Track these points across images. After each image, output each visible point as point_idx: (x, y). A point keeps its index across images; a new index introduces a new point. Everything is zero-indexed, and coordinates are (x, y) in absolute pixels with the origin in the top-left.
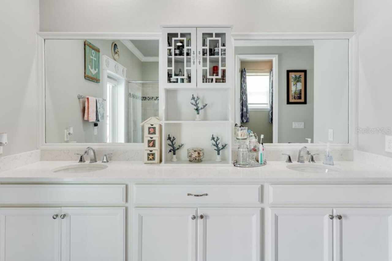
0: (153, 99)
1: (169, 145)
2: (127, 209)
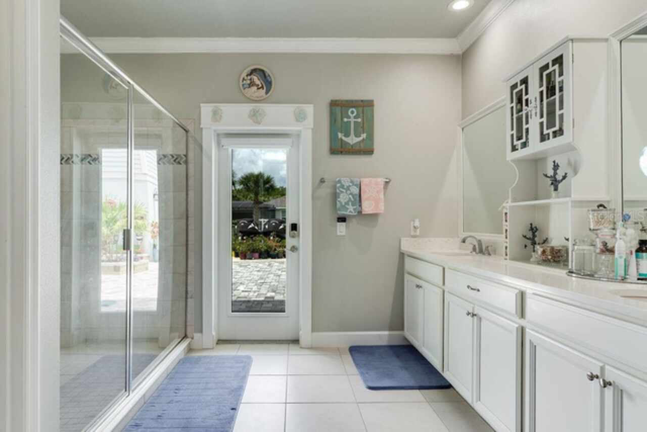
1: (525, 237)
2: (444, 292)
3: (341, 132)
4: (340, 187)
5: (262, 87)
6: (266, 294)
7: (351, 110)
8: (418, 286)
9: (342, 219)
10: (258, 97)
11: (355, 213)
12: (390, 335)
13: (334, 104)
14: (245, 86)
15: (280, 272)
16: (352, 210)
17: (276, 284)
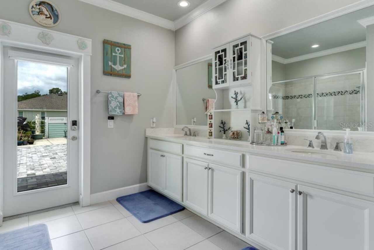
0: (296, 98)
1: (220, 127)
2: (183, 158)
3: (111, 62)
4: (111, 97)
5: (50, 17)
6: (26, 172)
7: (117, 48)
8: (162, 156)
9: (111, 118)
10: (46, 24)
11: (121, 113)
12: (140, 186)
13: (105, 42)
14: (34, 13)
15: (30, 155)
16: (119, 112)
17: (32, 164)
